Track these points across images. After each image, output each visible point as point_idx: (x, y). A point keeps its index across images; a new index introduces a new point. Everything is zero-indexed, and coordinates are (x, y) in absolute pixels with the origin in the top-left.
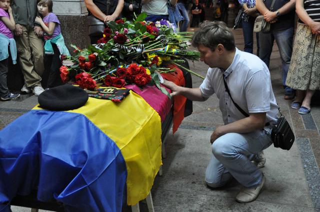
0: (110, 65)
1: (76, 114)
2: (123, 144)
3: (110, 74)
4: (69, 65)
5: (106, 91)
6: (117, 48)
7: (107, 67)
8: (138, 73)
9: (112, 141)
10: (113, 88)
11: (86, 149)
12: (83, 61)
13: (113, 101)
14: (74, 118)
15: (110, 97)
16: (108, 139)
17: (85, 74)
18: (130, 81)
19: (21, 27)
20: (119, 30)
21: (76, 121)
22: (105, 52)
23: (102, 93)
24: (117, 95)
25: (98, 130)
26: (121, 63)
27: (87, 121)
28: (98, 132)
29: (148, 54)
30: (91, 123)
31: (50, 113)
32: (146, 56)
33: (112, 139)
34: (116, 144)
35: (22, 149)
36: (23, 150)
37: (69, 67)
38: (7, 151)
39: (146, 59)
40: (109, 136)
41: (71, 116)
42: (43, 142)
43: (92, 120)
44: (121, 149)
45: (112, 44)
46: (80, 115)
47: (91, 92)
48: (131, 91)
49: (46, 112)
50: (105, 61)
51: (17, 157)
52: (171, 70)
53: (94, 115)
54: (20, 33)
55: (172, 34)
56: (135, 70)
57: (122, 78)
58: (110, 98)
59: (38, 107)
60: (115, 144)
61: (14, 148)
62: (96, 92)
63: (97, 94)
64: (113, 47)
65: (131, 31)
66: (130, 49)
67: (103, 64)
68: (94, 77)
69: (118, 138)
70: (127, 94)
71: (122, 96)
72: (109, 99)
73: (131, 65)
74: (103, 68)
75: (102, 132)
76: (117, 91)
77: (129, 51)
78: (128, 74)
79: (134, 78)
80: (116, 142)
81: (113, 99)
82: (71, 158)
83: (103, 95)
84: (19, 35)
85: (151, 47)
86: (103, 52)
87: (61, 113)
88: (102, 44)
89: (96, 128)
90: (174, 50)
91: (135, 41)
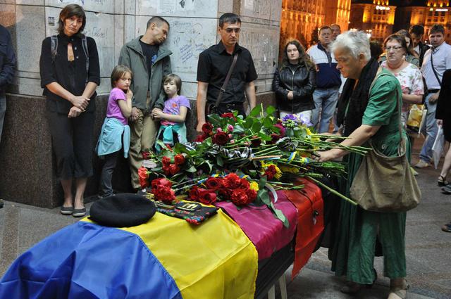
0: (201, 172)
1: (129, 233)
2: (187, 283)
3: (199, 184)
4: (149, 167)
5: (186, 207)
6: (215, 149)
7: (196, 175)
8: (237, 187)
9: (170, 277)
10: (196, 204)
11: (128, 283)
12: (167, 163)
13: (188, 221)
14: (126, 239)
15: (187, 215)
16: (164, 274)
17: (164, 181)
18: (225, 197)
19: (138, 110)
20: (222, 127)
21: (127, 243)
22: (199, 154)
23: (179, 209)
24: (198, 214)
25: (153, 260)
26: (217, 171)
27: (142, 245)
28: (153, 261)
29: (262, 162)
30: (146, 248)
31: (99, 228)
32: (259, 164)
33: (171, 274)
34: (176, 282)
35: (53, 271)
36: (53, 273)
37: (149, 169)
38: (37, 272)
39: (260, 168)
40: (168, 269)
41: (123, 236)
42: (76, 266)
43: (149, 244)
44: (181, 290)
45: (209, 144)
46: (134, 236)
47: (165, 206)
48: (220, 211)
49: (94, 226)
50: (195, 166)
51: (45, 282)
52: (295, 188)
53: (155, 238)
54: (135, 118)
55: (305, 137)
56: (233, 183)
57: (213, 192)
58: (185, 218)
59: (89, 218)
60: (173, 283)
61: (45, 269)
62: (170, 207)
63: (173, 209)
64: (210, 148)
65: (239, 129)
66: (232, 153)
67: (193, 170)
68: (175, 186)
69: (180, 275)
70: (213, 214)
71: (203, 217)
72: (183, 219)
73: (230, 175)
74: (191, 175)
75: (158, 262)
76: (200, 208)
77: (231, 156)
78: (223, 187)
79: (232, 193)
80: (176, 279)
81: (189, 219)
82: (108, 293)
83: (179, 212)
84: (135, 120)
85: (263, 153)
86: (195, 153)
87: (112, 230)
88: (197, 143)
89: (151, 255)
90: (304, 160)
91: (242, 142)
